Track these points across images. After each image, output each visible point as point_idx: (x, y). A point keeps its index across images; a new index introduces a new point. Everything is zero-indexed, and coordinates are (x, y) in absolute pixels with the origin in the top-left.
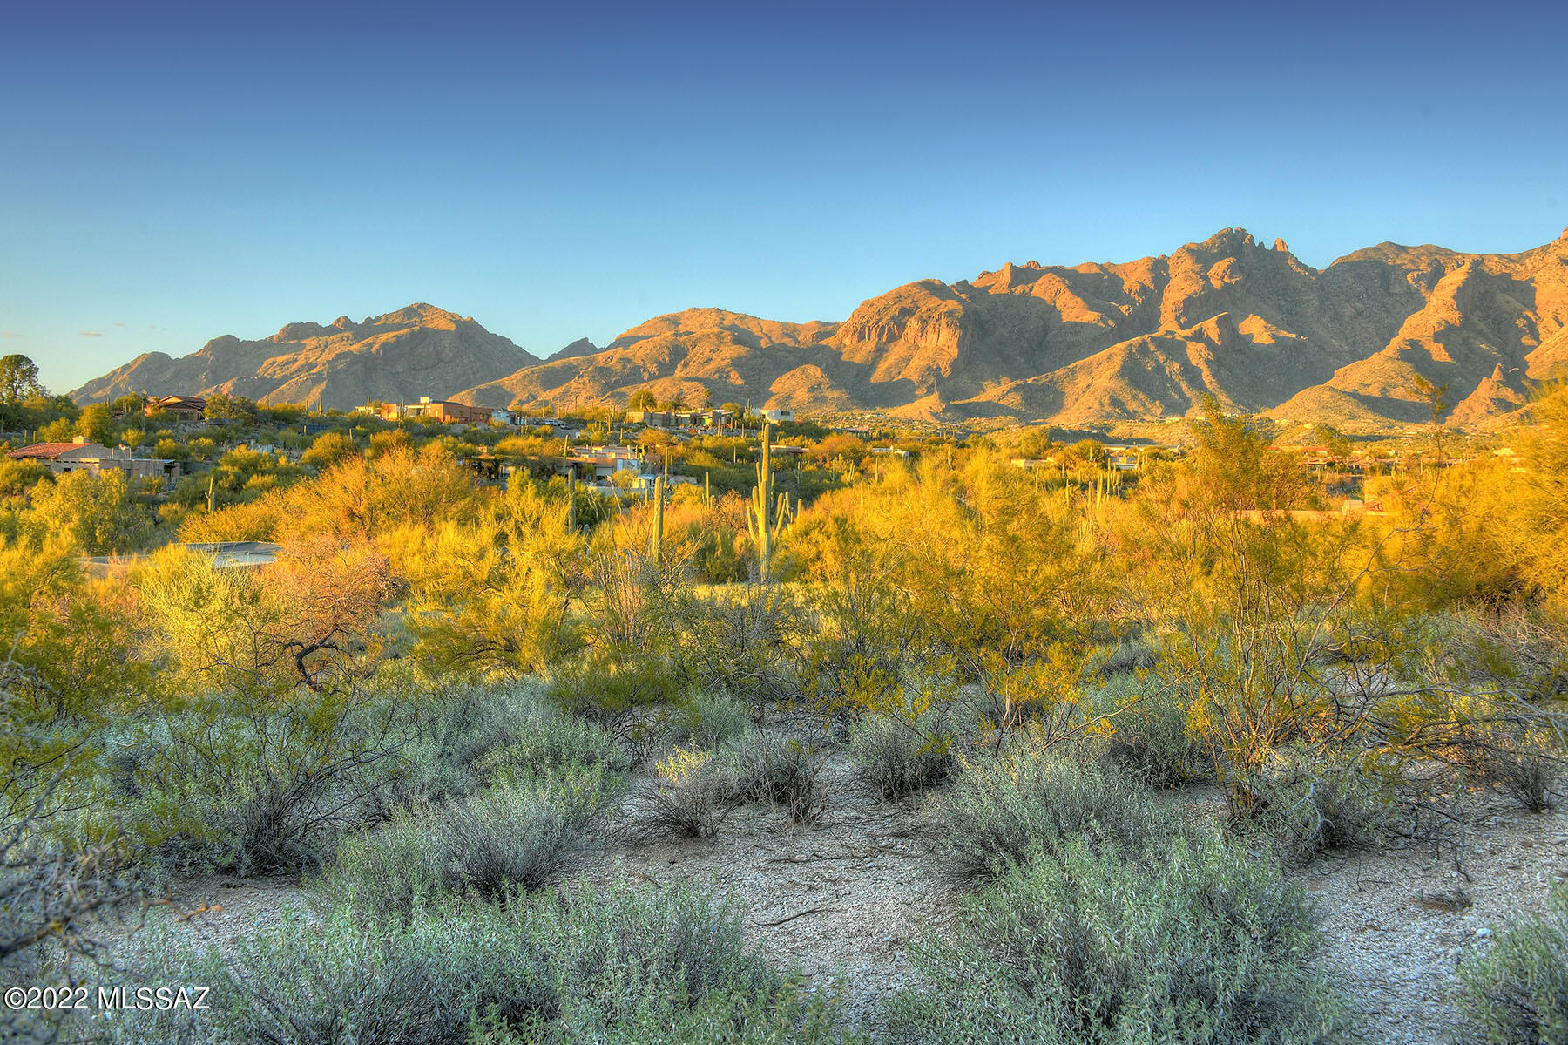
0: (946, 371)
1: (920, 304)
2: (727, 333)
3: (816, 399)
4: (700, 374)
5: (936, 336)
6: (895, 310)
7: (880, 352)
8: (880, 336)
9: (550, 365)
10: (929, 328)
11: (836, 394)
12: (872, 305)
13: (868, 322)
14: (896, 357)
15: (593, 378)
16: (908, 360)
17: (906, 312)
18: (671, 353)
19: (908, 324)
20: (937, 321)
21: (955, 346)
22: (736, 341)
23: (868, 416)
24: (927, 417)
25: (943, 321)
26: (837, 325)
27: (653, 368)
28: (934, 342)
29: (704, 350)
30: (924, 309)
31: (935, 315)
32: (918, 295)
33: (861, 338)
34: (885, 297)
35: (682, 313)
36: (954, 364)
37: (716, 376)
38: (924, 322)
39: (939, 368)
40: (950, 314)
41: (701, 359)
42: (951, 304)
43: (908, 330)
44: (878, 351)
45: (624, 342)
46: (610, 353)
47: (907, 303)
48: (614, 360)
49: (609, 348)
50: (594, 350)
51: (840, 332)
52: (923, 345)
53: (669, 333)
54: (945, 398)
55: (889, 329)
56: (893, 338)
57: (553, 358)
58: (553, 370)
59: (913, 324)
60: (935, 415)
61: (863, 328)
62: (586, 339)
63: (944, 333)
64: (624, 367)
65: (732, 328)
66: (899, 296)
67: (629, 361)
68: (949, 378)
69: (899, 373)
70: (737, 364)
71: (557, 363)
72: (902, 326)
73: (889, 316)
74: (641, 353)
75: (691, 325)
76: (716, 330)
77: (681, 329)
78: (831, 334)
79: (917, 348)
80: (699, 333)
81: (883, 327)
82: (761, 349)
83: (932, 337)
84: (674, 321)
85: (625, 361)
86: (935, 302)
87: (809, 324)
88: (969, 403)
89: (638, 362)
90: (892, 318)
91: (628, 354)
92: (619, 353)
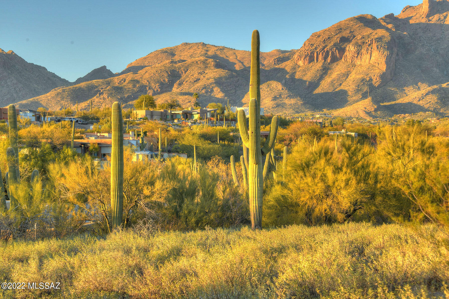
0: (376, 81)
1: (356, 33)
2: (211, 60)
3: (278, 106)
4: (191, 90)
5: (368, 56)
6: (336, 39)
7: (325, 70)
8: (325, 58)
9: (77, 86)
10: (364, 51)
11: (293, 101)
12: (319, 36)
13: (316, 49)
14: (338, 73)
15: (110, 95)
16: (347, 75)
17: (345, 40)
18: (169, 76)
19: (347, 49)
20: (369, 45)
21: (384, 63)
22: (218, 66)
23: (318, 116)
24: (362, 114)
25: (374, 45)
26: (292, 53)
27: (156, 87)
28: (367, 61)
29: (194, 73)
30: (359, 37)
31: (368, 41)
32: (354, 27)
33: (311, 60)
34: (329, 30)
35: (177, 47)
36: (383, 76)
37: (203, 91)
38: (359, 46)
39: (371, 80)
40: (379, 39)
41: (192, 79)
42: (381, 32)
43: (347, 53)
44: (324, 69)
45: (133, 69)
46: (123, 76)
47: (346, 34)
48: (127, 81)
49: (123, 73)
50: (111, 74)
51: (296, 56)
52: (359, 63)
53: (167, 61)
54: (375, 101)
55: (333, 53)
56: (335, 59)
57: (80, 80)
58: (80, 88)
59: (351, 48)
60: (369, 113)
61: (312, 53)
62: (105, 67)
63: (376, 54)
64: (134, 86)
65: (215, 57)
66: (339, 29)
67: (138, 82)
68: (379, 86)
69: (341, 85)
70: (219, 82)
71: (83, 85)
72: (342, 51)
73: (332, 44)
74: (147, 76)
75: (184, 55)
76: (202, 58)
77: (176, 58)
78: (287, 59)
79: (354, 65)
80: (189, 61)
81: (328, 52)
82: (236, 71)
83: (366, 57)
84: (170, 53)
85: (135, 82)
86: (368, 31)
87: (271, 52)
88: (395, 104)
89: (145, 82)
90: (335, 45)
91: (137, 77)
92: (130, 76)
